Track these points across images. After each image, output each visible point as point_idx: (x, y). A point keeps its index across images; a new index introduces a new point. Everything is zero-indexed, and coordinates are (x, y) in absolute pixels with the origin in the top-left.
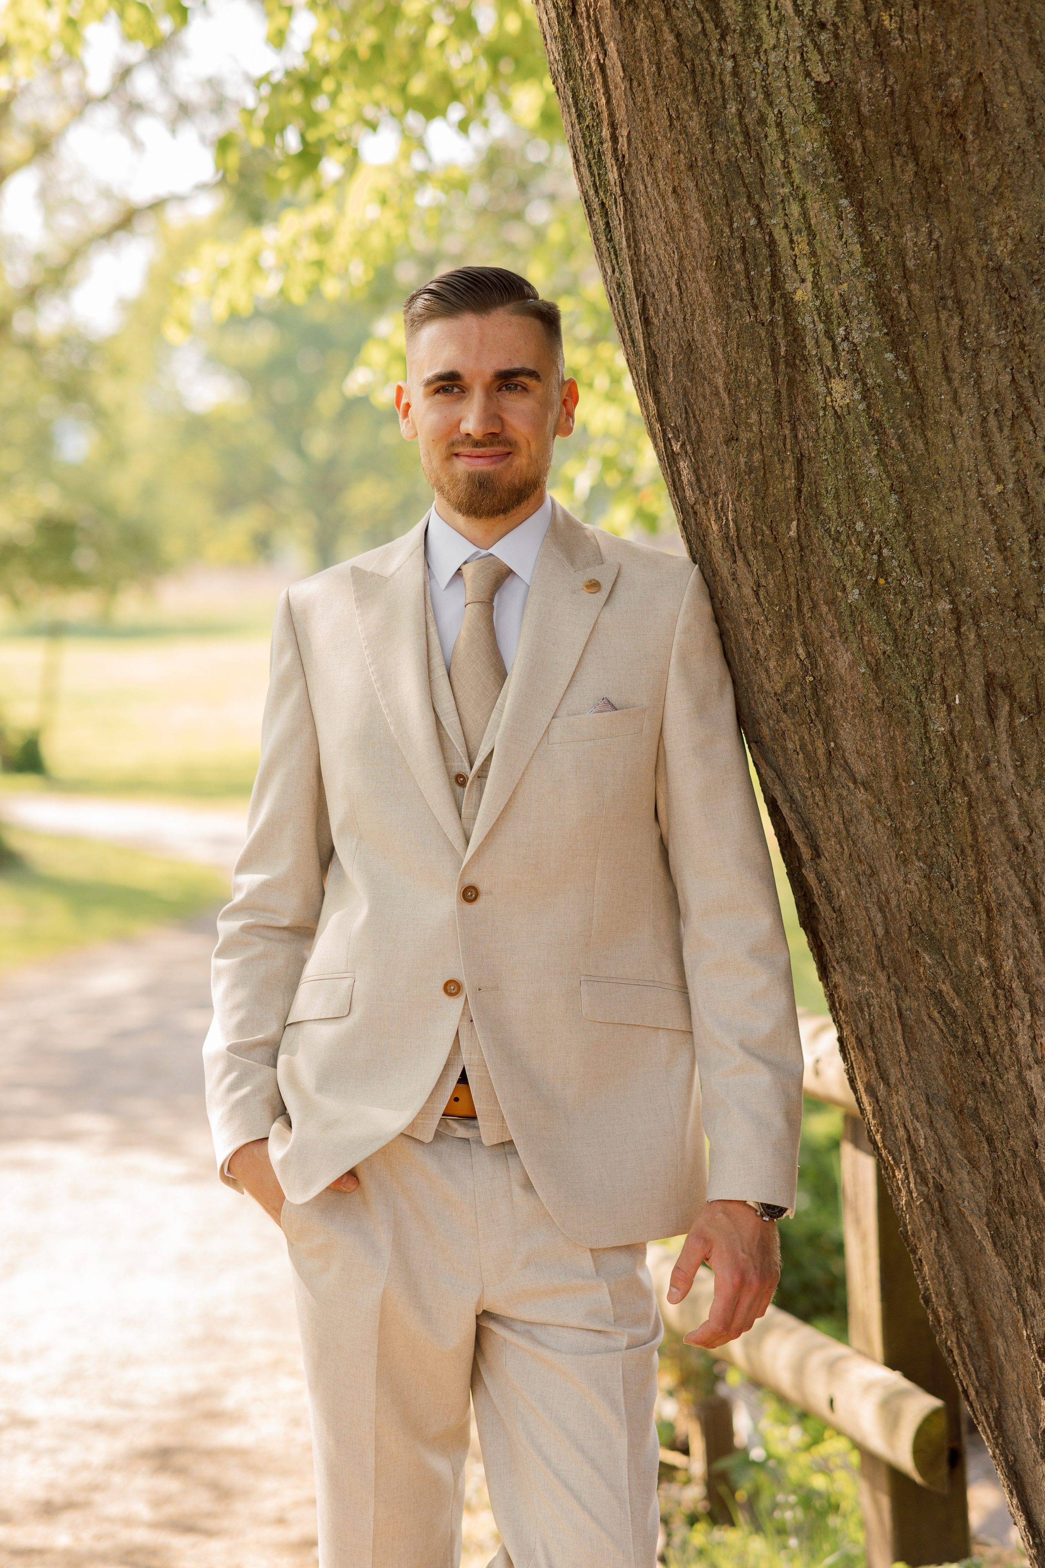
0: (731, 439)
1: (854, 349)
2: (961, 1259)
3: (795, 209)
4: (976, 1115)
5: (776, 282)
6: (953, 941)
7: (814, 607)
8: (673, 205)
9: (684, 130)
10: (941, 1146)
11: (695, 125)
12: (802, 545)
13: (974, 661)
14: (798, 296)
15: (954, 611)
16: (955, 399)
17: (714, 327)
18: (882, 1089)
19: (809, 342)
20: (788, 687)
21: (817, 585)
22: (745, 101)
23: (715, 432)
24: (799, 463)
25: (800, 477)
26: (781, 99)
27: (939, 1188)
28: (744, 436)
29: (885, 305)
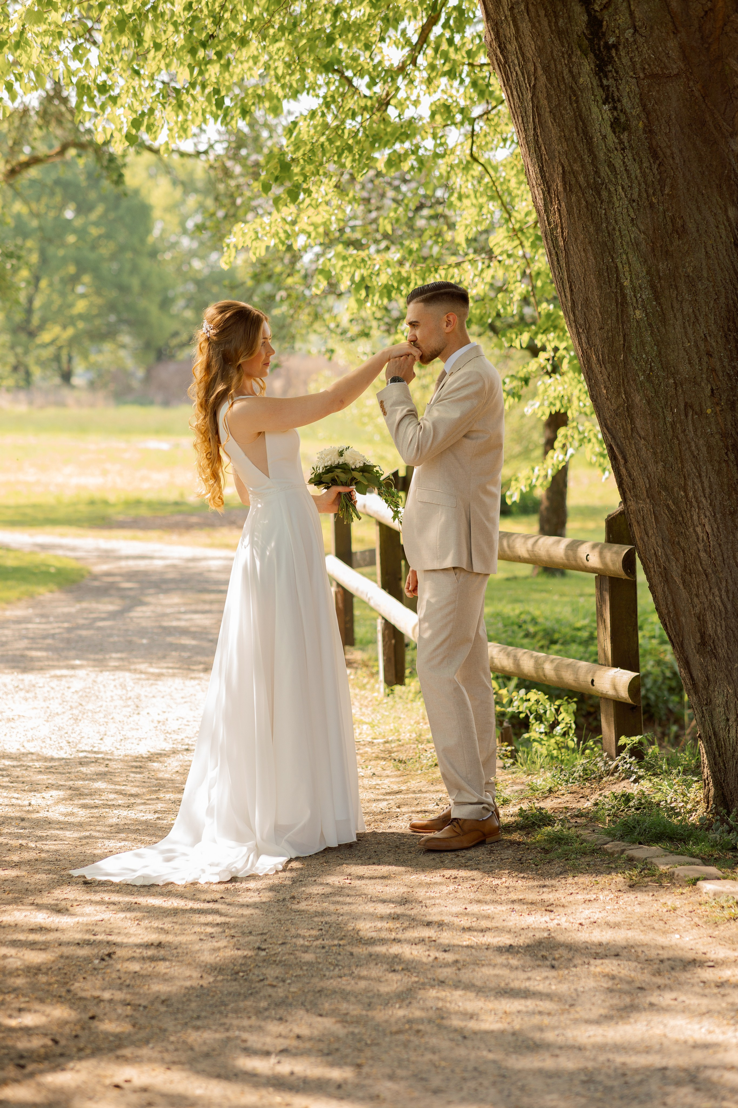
0: (601, 329)
1: (643, 300)
2: (671, 592)
3: (624, 257)
4: (679, 543)
5: (618, 279)
6: (673, 488)
7: (628, 382)
8: (583, 254)
9: (588, 231)
10: (666, 555)
11: (592, 229)
12: (625, 362)
13: (681, 398)
14: (625, 284)
15: (675, 383)
16: (675, 316)
17: (596, 293)
18: (646, 538)
19: (629, 298)
20: (618, 408)
21: (629, 375)
22: (608, 223)
23: (595, 326)
24: (624, 336)
25: (624, 341)
26: (621, 223)
27: (665, 569)
28: (606, 327)
29: (653, 287)
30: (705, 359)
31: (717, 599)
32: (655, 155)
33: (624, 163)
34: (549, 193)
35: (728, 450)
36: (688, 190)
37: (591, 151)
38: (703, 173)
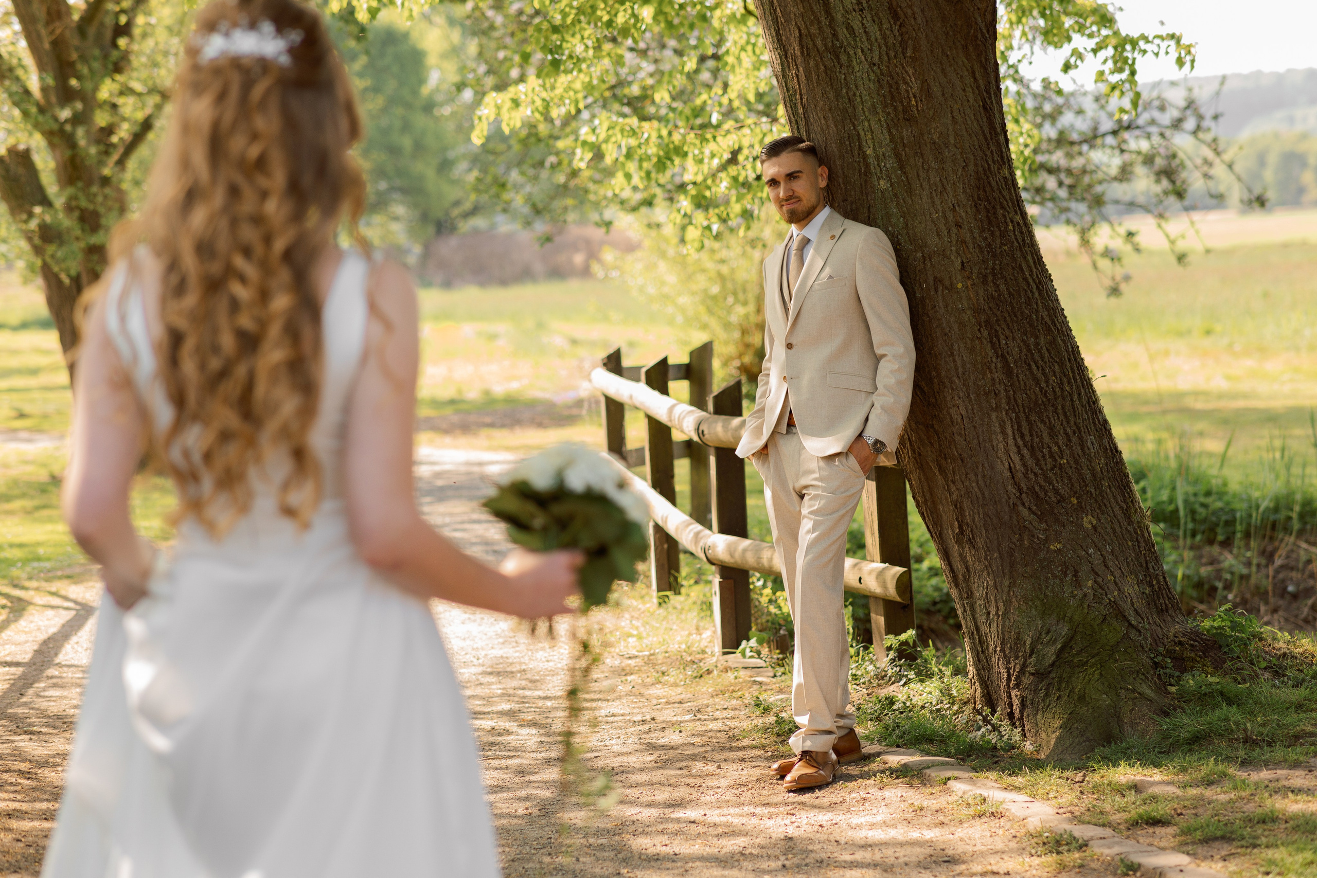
0: (845, 200)
1: (887, 170)
3: (866, 124)
4: (932, 426)
5: (860, 148)
8: (823, 122)
9: (827, 97)
11: (831, 96)
14: (868, 152)
15: (923, 256)
16: (921, 186)
19: (872, 167)
22: (848, 88)
23: (839, 198)
26: (861, 88)
27: (920, 454)
28: (850, 199)
29: (897, 155)
30: (954, 230)
31: (974, 484)
32: (896, 17)
33: (863, 24)
34: (786, 57)
35: (981, 326)
36: (932, 52)
37: (828, 13)
38: (947, 34)
